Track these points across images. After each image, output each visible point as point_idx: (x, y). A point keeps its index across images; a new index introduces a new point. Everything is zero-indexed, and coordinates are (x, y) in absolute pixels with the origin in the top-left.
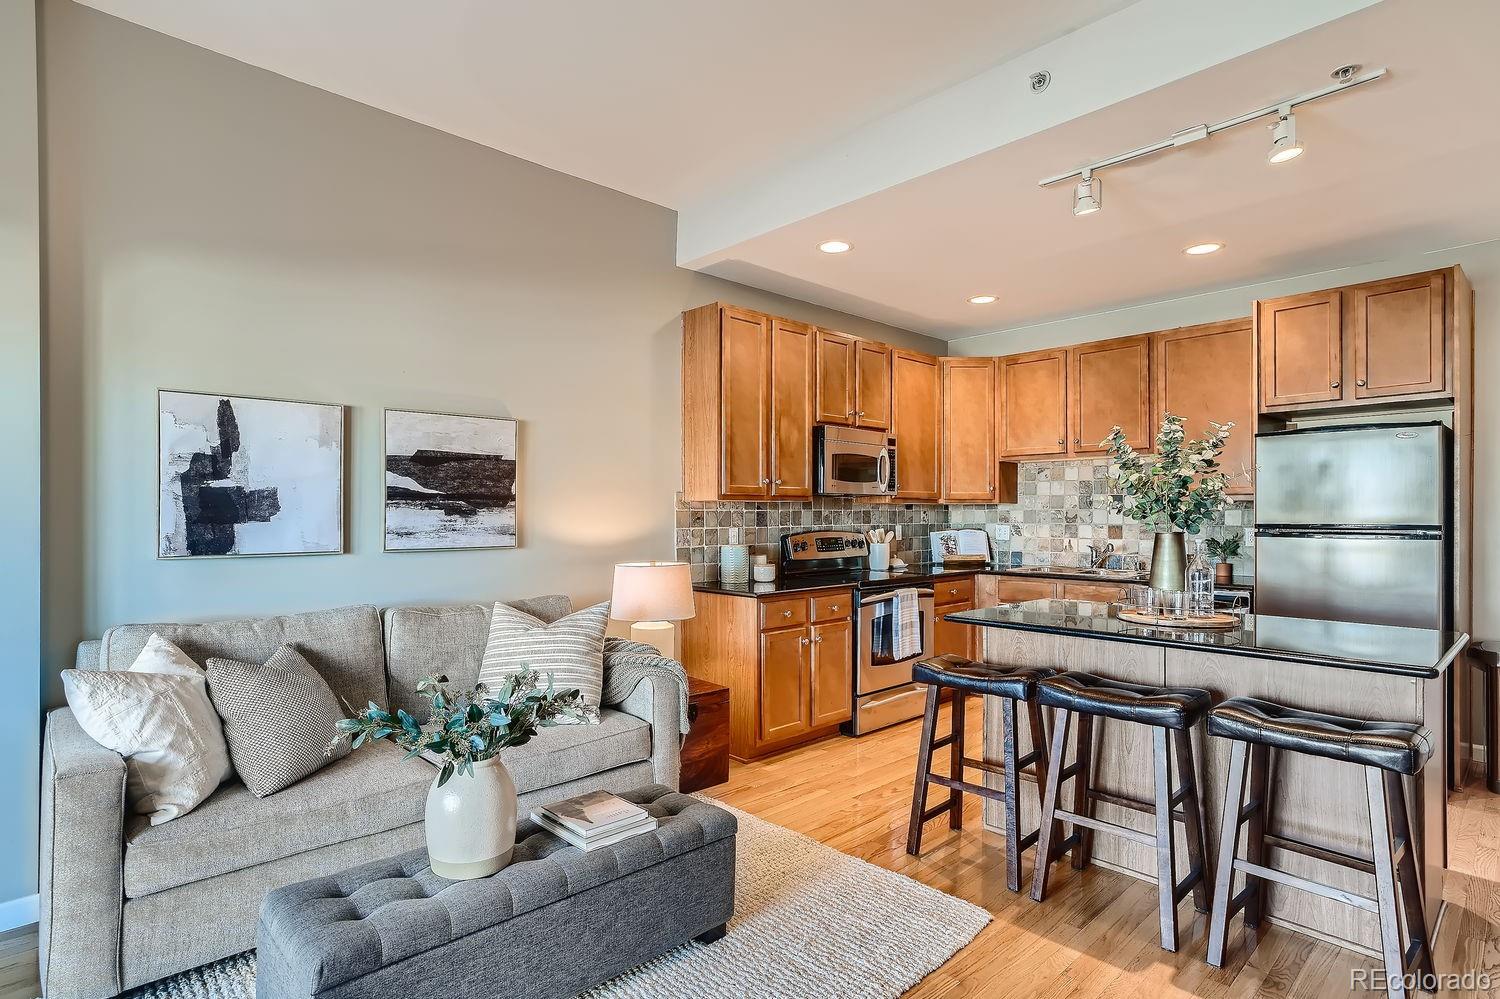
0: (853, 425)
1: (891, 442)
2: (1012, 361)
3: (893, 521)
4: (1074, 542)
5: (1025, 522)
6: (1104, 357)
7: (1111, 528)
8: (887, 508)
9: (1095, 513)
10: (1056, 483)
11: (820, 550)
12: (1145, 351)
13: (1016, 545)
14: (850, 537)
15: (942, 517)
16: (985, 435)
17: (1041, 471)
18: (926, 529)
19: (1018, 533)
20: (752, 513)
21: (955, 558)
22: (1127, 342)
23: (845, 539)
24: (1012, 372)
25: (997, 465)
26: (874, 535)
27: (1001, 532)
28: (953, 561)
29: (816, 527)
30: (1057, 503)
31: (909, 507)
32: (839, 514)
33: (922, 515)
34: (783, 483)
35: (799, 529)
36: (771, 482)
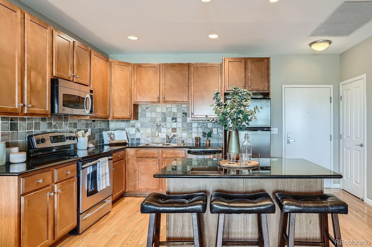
0: (73, 81)
1: (91, 91)
2: (139, 66)
3: (87, 127)
4: (160, 134)
5: (141, 127)
6: (174, 69)
7: (172, 129)
8: (84, 122)
9: (167, 124)
10: (153, 113)
11: (52, 142)
12: (187, 69)
13: (138, 136)
14: (68, 135)
15: (107, 125)
16: (128, 93)
17: (147, 108)
18: (101, 131)
19: (139, 131)
20: (7, 123)
21: (114, 142)
22: (181, 65)
23: (66, 136)
24: (139, 69)
25: (132, 105)
26: (80, 133)
27: (132, 131)
28: (114, 143)
29: (49, 131)
30: (153, 120)
31: (94, 121)
32: (62, 124)
33: (99, 125)
34: (33, 107)
35: (39, 131)
36: (24, 106)
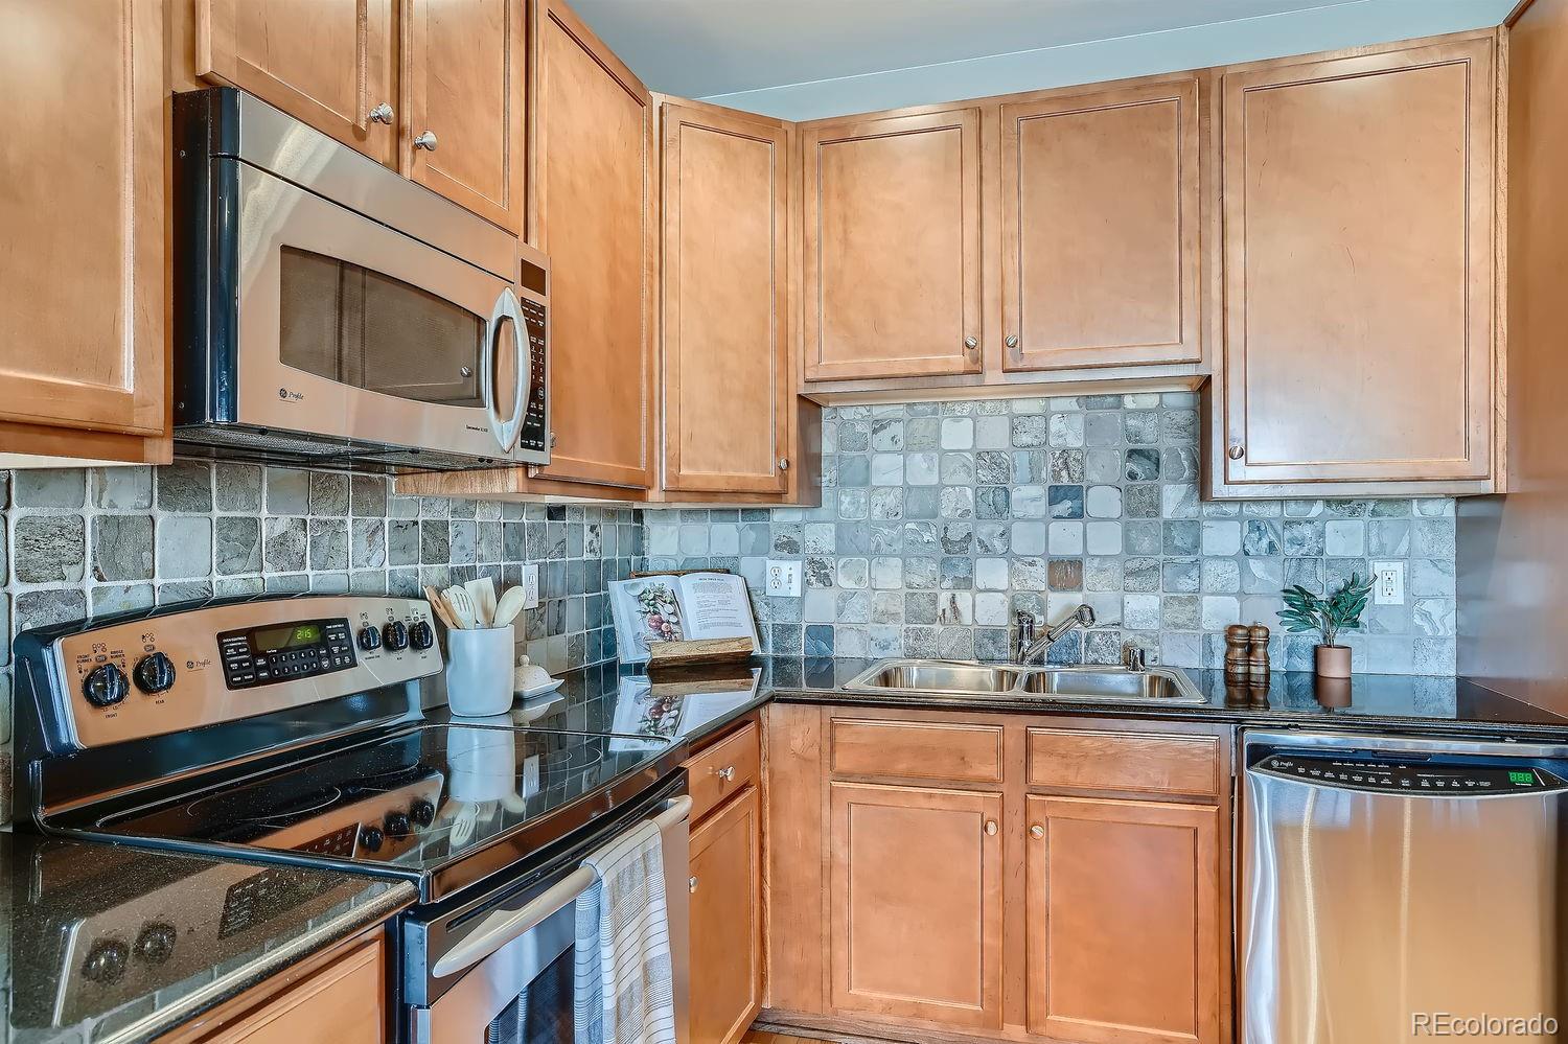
1: (533, 274)
3: (513, 553)
4: (964, 599)
5: (840, 552)
7: (1054, 564)
8: (497, 515)
9: (1017, 529)
10: (918, 457)
11: (239, 679)
13: (820, 607)
14: (377, 614)
15: (629, 541)
17: (880, 427)
18: (599, 576)
19: (826, 581)
21: (676, 651)
23: (355, 626)
25: (794, 403)
26: (465, 602)
27: (786, 576)
28: (672, 659)
29: (232, 583)
30: (921, 504)
31: (556, 512)
33: (588, 536)
35: (139, 593)
